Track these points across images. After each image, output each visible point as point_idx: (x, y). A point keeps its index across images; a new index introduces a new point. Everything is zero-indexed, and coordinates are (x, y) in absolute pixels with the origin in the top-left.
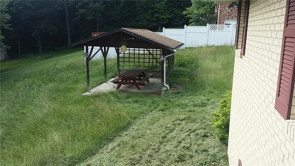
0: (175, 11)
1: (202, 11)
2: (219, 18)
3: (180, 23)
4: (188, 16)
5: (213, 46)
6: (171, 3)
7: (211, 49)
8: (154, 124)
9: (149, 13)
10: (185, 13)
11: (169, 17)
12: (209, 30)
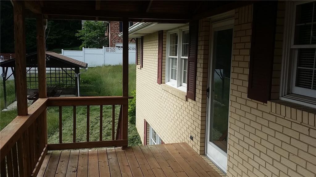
0: (63, 32)
1: (94, 34)
2: (110, 41)
3: (69, 43)
4: (81, 38)
5: (110, 65)
6: (58, 24)
7: (109, 68)
8: (80, 122)
9: (33, 32)
10: (77, 35)
11: (57, 37)
12: (105, 52)
